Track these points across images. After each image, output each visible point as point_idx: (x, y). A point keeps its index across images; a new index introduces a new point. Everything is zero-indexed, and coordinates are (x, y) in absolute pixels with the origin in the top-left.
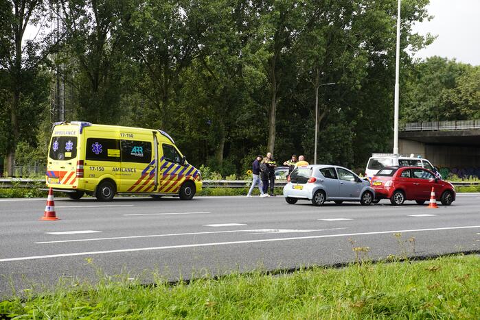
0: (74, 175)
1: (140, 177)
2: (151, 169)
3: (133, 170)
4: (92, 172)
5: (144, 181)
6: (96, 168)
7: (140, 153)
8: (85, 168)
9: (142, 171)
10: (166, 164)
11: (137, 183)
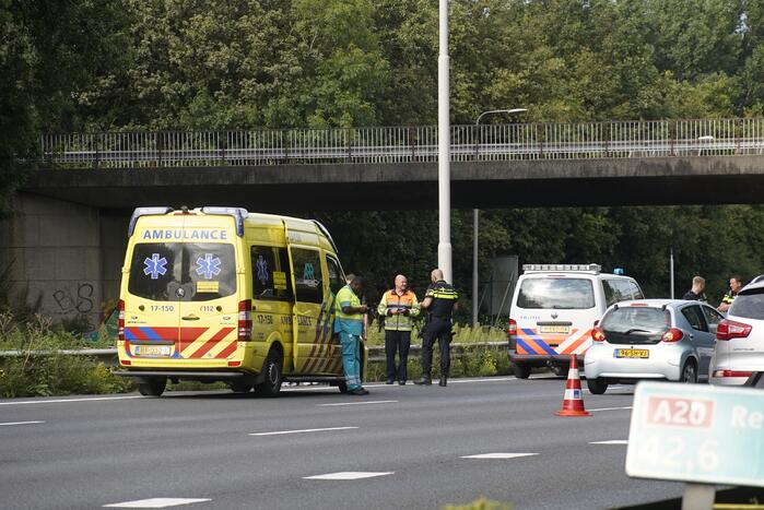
0: (233, 336)
1: (315, 337)
3: (308, 320)
5: (318, 347)
6: (264, 316)
8: (254, 317)
11: (312, 352)
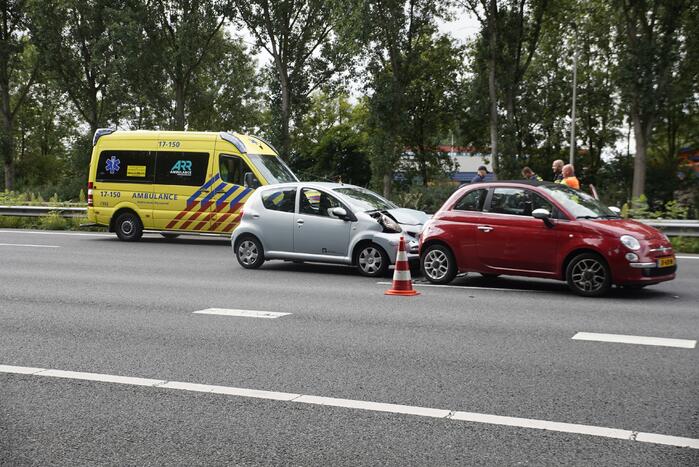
1: (185, 207)
2: (204, 195)
3: (172, 197)
4: (104, 199)
5: (191, 213)
6: (109, 192)
7: (187, 170)
8: (95, 193)
9: (188, 198)
10: (222, 186)
11: (179, 217)
